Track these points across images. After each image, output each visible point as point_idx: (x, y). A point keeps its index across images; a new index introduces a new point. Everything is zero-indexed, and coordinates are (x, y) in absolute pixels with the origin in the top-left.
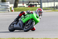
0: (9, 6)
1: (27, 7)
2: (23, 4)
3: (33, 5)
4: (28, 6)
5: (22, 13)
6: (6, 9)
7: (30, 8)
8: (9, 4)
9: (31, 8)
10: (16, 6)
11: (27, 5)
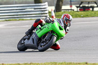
0: (47, 9)
1: (77, 11)
2: (71, 6)
3: (88, 8)
4: (80, 9)
5: (38, 22)
6: (42, 14)
7: (83, 12)
8: (47, 6)
9: (85, 12)
10: (58, 9)
11: (77, 7)
